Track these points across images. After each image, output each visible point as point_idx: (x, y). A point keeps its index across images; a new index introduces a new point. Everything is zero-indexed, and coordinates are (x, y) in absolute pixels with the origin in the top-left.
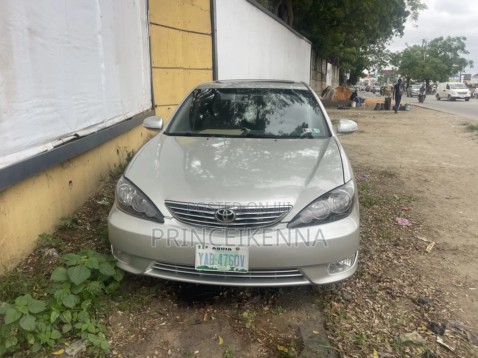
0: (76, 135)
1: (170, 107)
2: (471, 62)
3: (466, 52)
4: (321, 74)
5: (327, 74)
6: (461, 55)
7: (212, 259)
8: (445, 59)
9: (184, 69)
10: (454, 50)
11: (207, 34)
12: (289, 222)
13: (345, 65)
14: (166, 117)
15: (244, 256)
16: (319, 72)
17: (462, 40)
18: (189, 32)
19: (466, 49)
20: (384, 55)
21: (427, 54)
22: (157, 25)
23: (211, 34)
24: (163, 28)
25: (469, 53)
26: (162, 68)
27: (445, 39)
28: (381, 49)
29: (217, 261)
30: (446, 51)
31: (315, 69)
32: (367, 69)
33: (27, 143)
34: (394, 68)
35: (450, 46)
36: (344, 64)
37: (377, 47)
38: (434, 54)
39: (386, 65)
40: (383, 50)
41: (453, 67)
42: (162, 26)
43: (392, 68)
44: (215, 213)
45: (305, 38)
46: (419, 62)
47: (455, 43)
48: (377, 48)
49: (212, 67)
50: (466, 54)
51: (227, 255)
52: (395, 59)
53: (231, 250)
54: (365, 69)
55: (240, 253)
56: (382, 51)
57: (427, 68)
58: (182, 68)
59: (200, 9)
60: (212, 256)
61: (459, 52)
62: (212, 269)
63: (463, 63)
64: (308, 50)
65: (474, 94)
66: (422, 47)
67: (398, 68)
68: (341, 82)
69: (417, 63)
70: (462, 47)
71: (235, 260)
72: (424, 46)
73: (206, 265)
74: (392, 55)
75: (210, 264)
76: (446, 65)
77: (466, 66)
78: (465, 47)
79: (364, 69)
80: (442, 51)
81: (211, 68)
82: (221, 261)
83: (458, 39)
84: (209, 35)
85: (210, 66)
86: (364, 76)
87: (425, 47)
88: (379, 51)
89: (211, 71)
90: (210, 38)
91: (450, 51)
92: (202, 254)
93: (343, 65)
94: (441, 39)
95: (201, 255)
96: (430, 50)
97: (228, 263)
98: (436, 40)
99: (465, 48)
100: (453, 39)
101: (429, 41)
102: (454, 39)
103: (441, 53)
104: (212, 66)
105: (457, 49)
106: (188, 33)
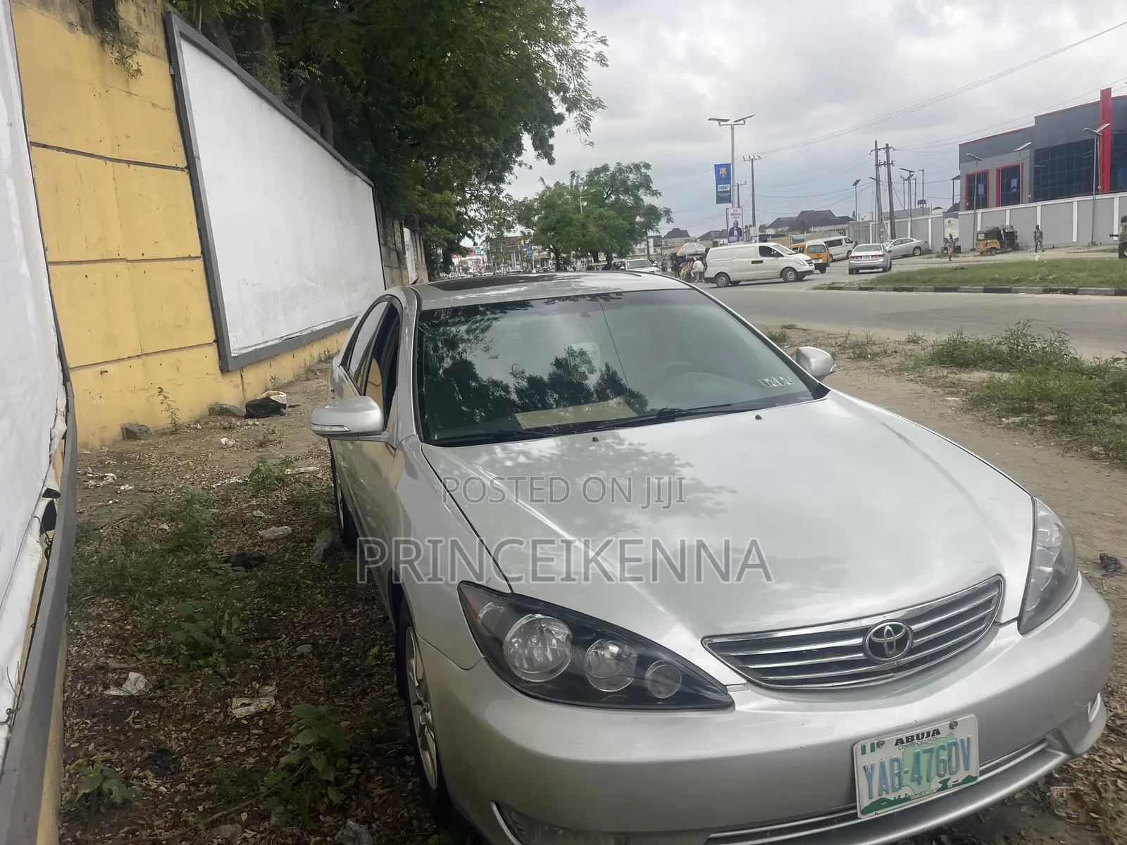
1: (104, 368)
2: (667, 212)
3: (655, 193)
4: (395, 254)
5: (407, 252)
6: (648, 200)
7: (896, 775)
8: (619, 207)
9: (128, 261)
10: (631, 190)
11: (177, 168)
12: (1019, 619)
13: (433, 230)
14: (98, 398)
15: (968, 739)
16: (393, 249)
17: (643, 170)
18: (129, 162)
19: (654, 187)
20: (503, 206)
21: (584, 200)
22: (45, 146)
23: (187, 168)
25: (660, 195)
26: (71, 263)
27: (612, 168)
28: (495, 193)
29: (909, 775)
30: (619, 193)
31: (386, 244)
32: (469, 236)
34: (526, 231)
35: (624, 182)
36: (429, 228)
37: (485, 188)
38: (597, 199)
39: (510, 227)
40: (499, 194)
41: (637, 223)
42: (59, 149)
43: (522, 232)
44: (864, 641)
45: (360, 173)
46: (573, 216)
47: (631, 176)
48: (486, 192)
49: (202, 253)
50: (655, 197)
51: (931, 751)
52: (524, 212)
53: (938, 733)
54: (466, 237)
55: (959, 734)
56: (497, 197)
57: (592, 229)
58: (122, 259)
59: (150, 105)
60: (896, 764)
61: (641, 193)
62: (899, 801)
63: (653, 215)
64: (369, 199)
65: (694, 274)
66: (572, 186)
67: (532, 232)
68: (430, 268)
69: (572, 220)
70: (646, 183)
71: (950, 757)
72: (574, 184)
73: (885, 796)
74: (518, 205)
75: (894, 790)
76: (625, 220)
77: (659, 221)
78: (652, 182)
79: (463, 237)
80: (610, 194)
81: (200, 255)
82: (919, 772)
83: (637, 167)
84: (182, 170)
85: (197, 251)
86: (465, 252)
87: (576, 187)
88: (492, 198)
89: (200, 263)
90: (184, 178)
91: (626, 192)
92: (872, 767)
93: (428, 230)
94: (605, 168)
95: (868, 772)
96: (586, 193)
97: (934, 772)
98: (597, 171)
99: (651, 185)
100: (626, 167)
101: (584, 175)
102: (629, 167)
103: (609, 196)
104: (200, 250)
105: (637, 187)
106: (126, 165)
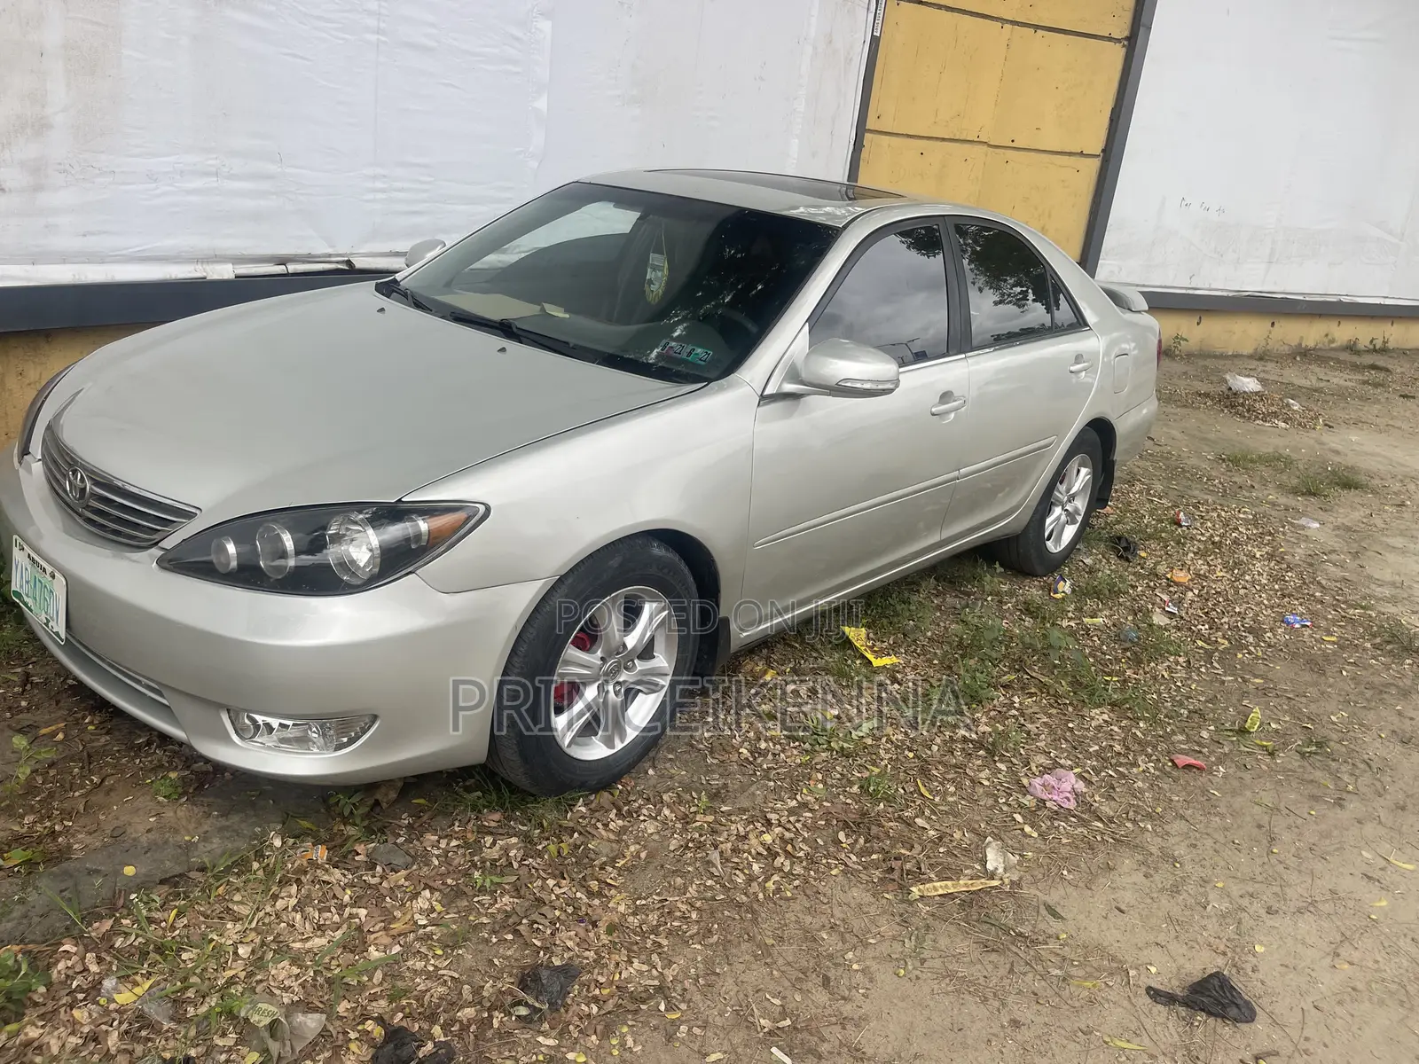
0: (349, 263)
7: (27, 582)
9: (990, 146)
11: (1110, 39)
15: (59, 598)
18: (1037, 27)
23: (1127, 38)
24: (943, 12)
29: (32, 591)
33: (131, 250)
42: (939, 7)
44: (67, 473)
49: (1103, 151)
51: (41, 583)
53: (45, 572)
58: (984, 143)
60: (27, 574)
62: (27, 606)
71: (50, 601)
73: (22, 592)
75: (26, 594)
81: (1095, 152)
82: (35, 594)
84: (1119, 41)
89: (1095, 164)
90: (1117, 51)
92: (18, 562)
95: (16, 565)
97: (42, 603)
104: (1101, 146)
106: (1032, 30)
